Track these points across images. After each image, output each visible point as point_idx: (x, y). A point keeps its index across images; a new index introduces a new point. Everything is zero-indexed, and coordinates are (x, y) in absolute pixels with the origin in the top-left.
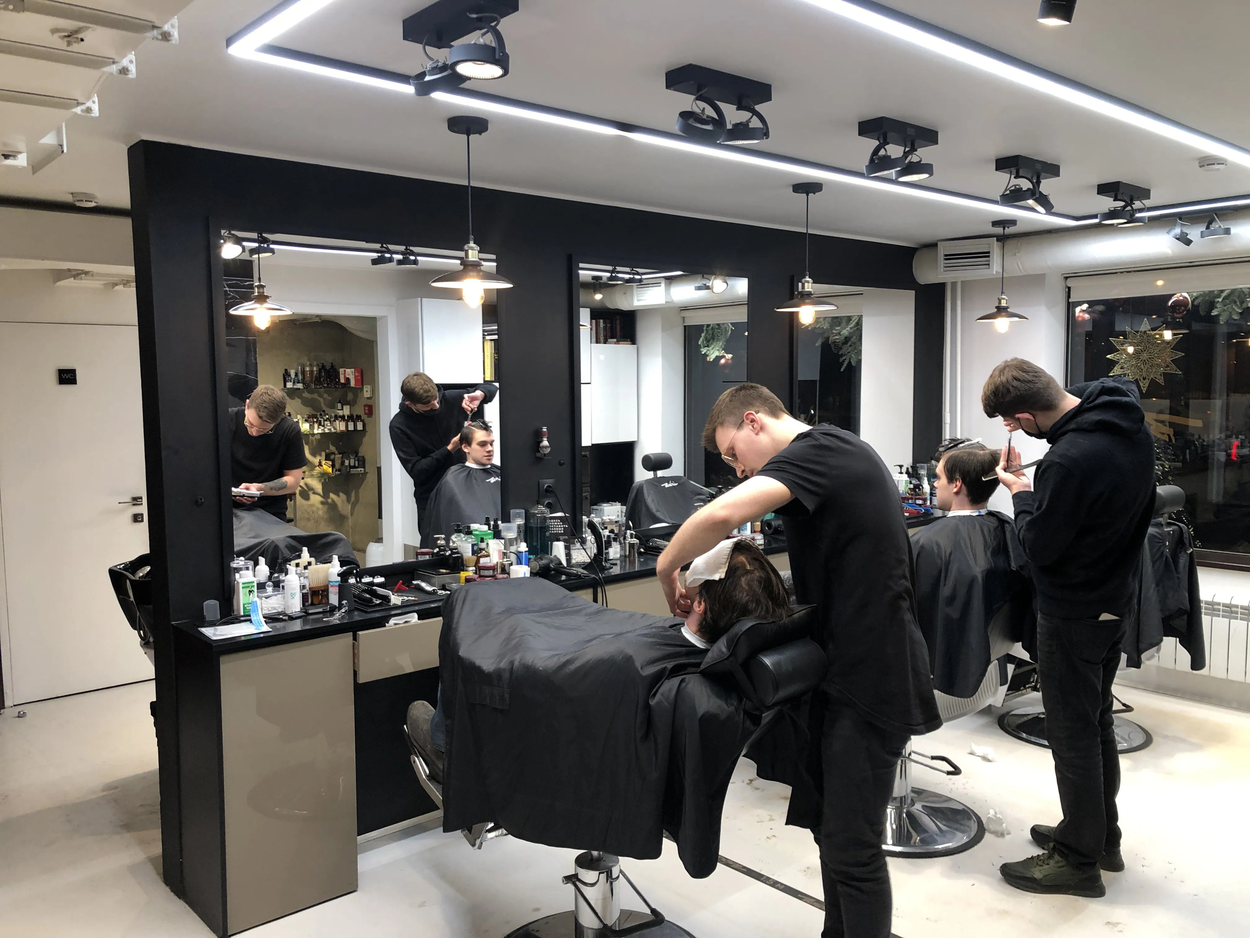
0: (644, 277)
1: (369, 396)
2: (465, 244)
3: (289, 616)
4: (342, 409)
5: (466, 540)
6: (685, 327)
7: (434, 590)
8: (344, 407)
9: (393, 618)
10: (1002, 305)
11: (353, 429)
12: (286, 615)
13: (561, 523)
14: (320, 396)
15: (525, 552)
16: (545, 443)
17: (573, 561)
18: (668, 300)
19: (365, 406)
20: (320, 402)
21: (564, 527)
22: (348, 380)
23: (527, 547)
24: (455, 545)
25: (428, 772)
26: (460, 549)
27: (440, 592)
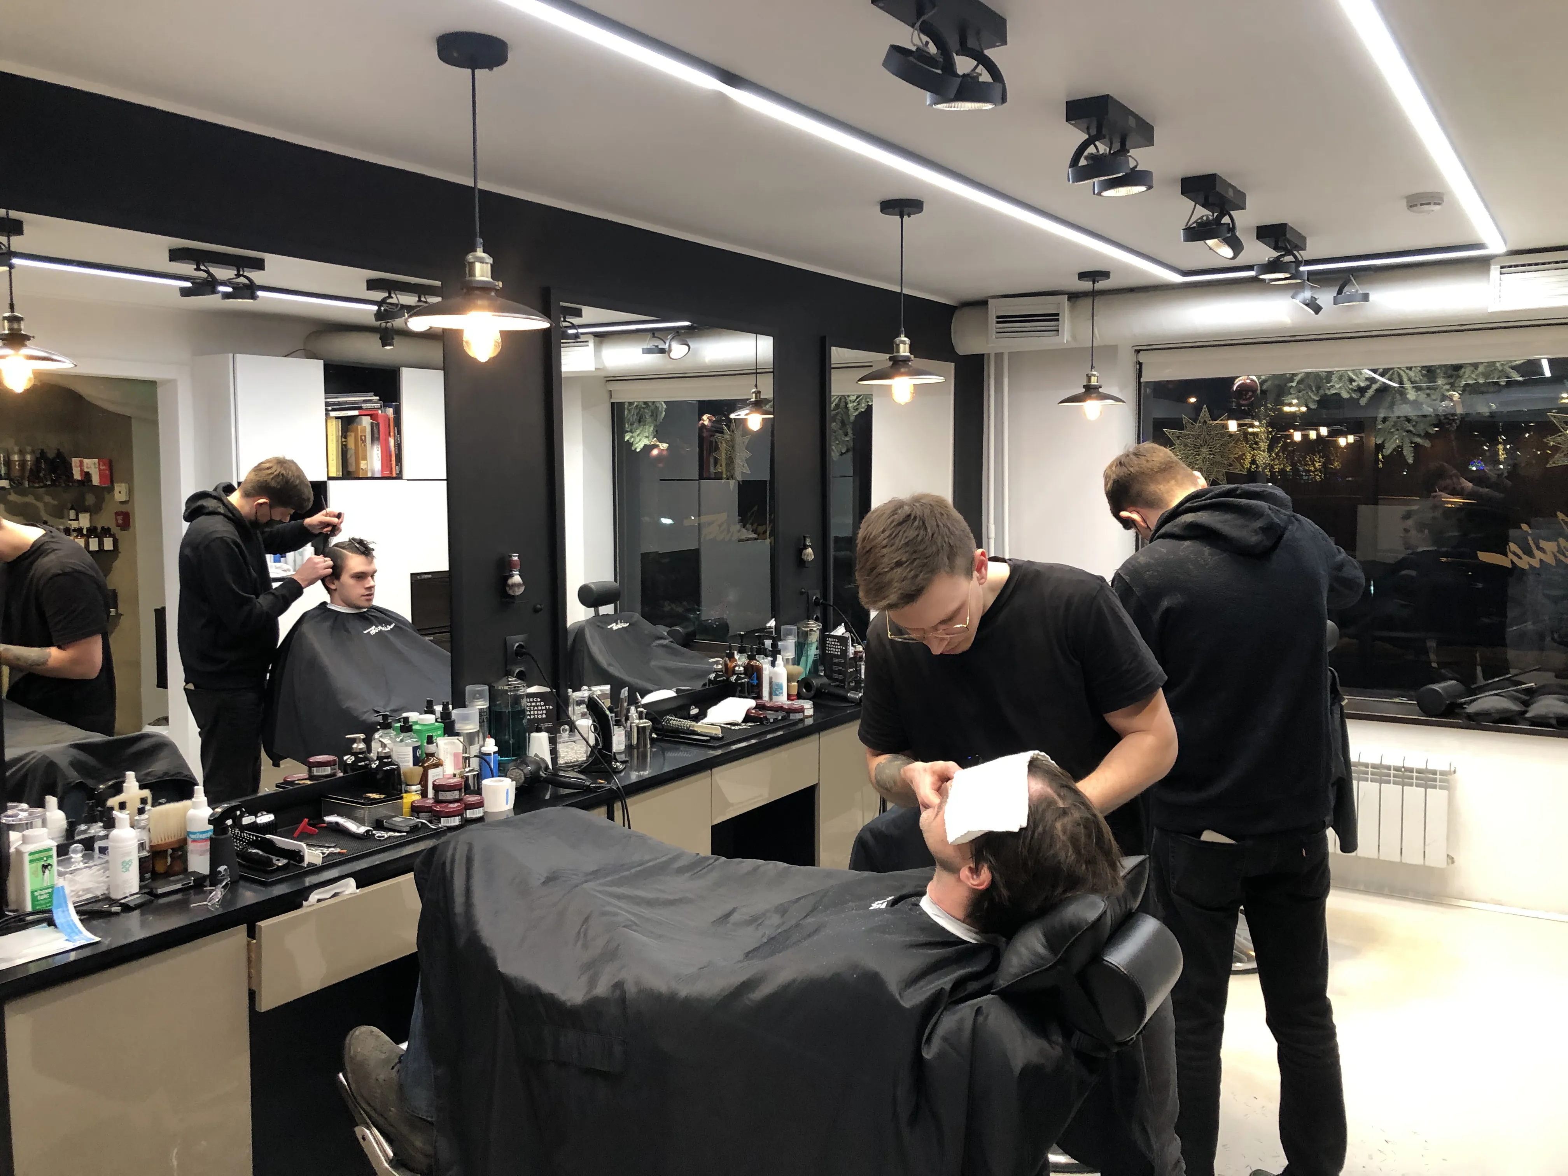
0: (581, 331)
1: (124, 499)
2: (467, 254)
3: (122, 905)
4: (77, 519)
5: (402, 741)
6: (613, 404)
7: (367, 831)
8: (80, 515)
9: (316, 892)
10: (1093, 384)
11: (97, 549)
12: (113, 902)
13: (542, 703)
14: (38, 498)
15: (495, 753)
16: (517, 578)
17: (561, 761)
18: (597, 367)
19: (117, 514)
20: (37, 508)
21: (546, 709)
22: (87, 476)
23: (496, 745)
24: (387, 750)
25: (391, 1154)
26: (395, 757)
27: (378, 834)
